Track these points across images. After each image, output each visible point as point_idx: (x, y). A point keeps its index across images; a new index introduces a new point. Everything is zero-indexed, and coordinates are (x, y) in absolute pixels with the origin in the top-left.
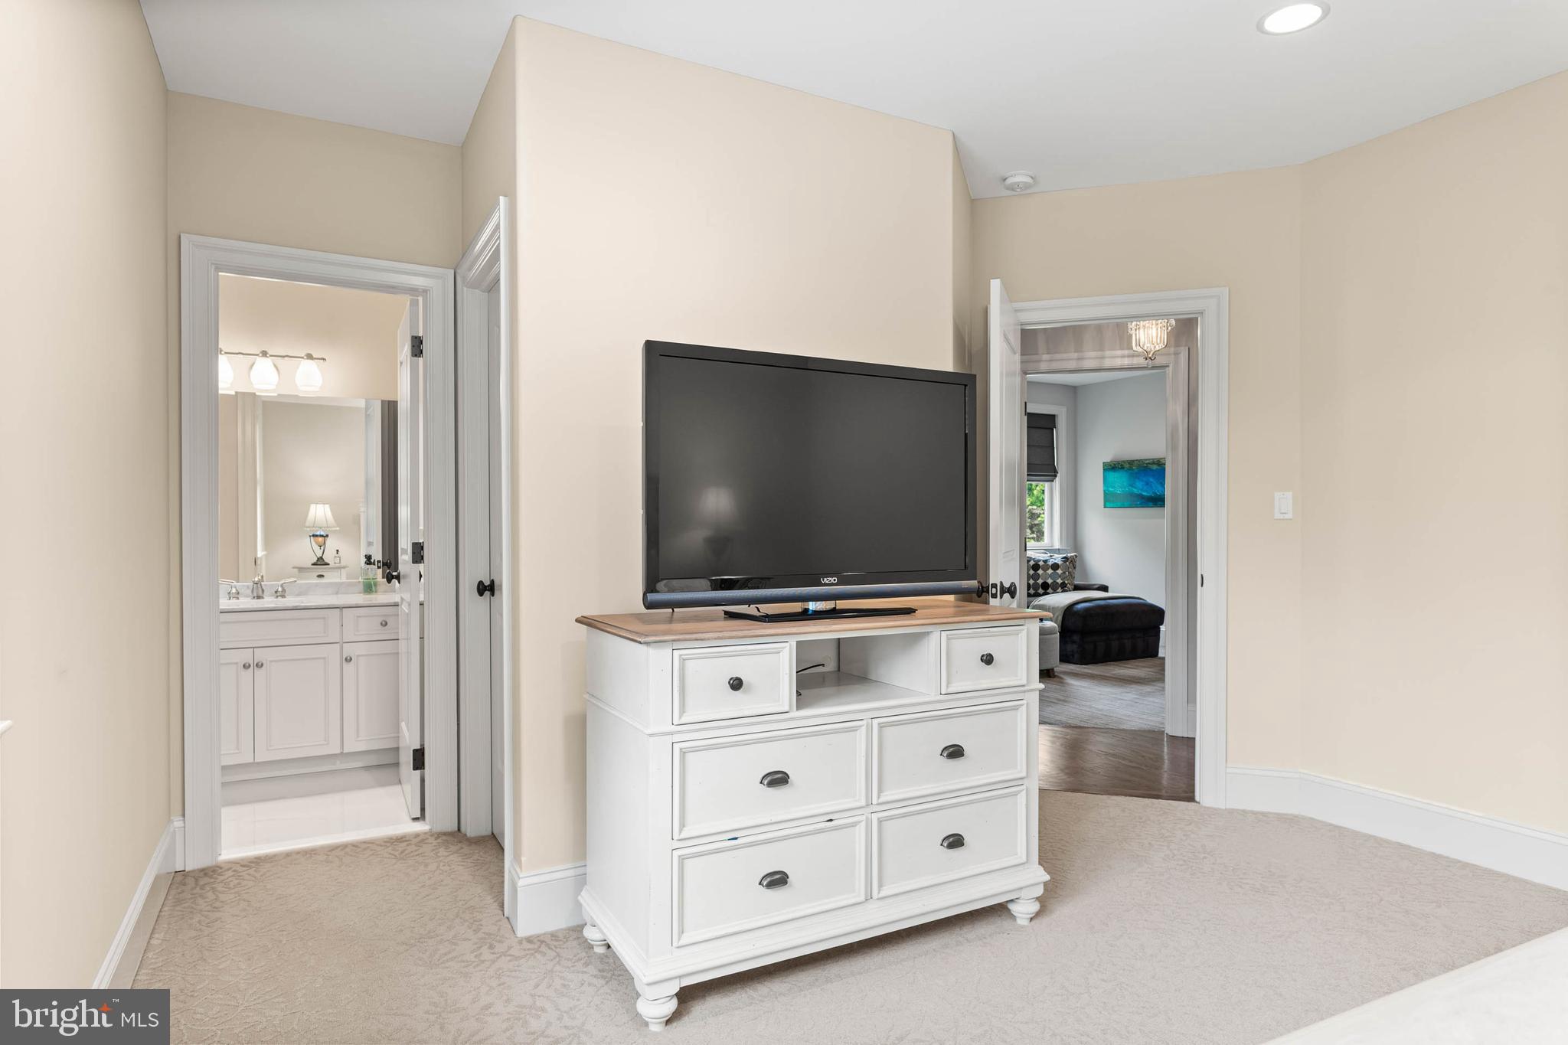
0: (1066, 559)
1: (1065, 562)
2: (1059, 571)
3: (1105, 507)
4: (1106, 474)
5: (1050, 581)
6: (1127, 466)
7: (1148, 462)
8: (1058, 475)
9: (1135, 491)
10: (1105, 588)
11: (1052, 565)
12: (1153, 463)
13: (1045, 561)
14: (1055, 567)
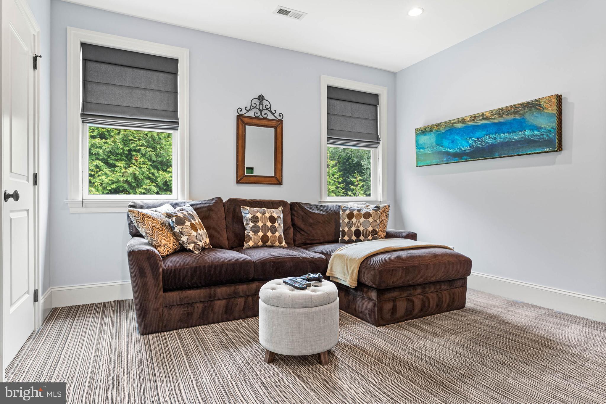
0: (377, 208)
1: (376, 211)
2: (371, 220)
3: (417, 166)
4: (419, 138)
5: (361, 229)
6: (435, 128)
7: (452, 122)
8: (381, 142)
9: (442, 149)
10: (413, 236)
11: (365, 214)
12: (458, 122)
13: (359, 211)
14: (367, 215)
